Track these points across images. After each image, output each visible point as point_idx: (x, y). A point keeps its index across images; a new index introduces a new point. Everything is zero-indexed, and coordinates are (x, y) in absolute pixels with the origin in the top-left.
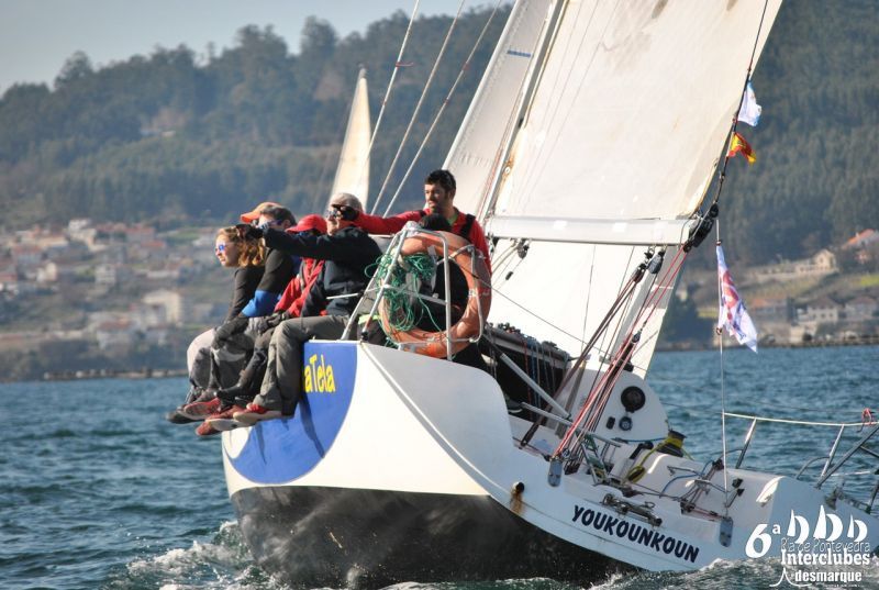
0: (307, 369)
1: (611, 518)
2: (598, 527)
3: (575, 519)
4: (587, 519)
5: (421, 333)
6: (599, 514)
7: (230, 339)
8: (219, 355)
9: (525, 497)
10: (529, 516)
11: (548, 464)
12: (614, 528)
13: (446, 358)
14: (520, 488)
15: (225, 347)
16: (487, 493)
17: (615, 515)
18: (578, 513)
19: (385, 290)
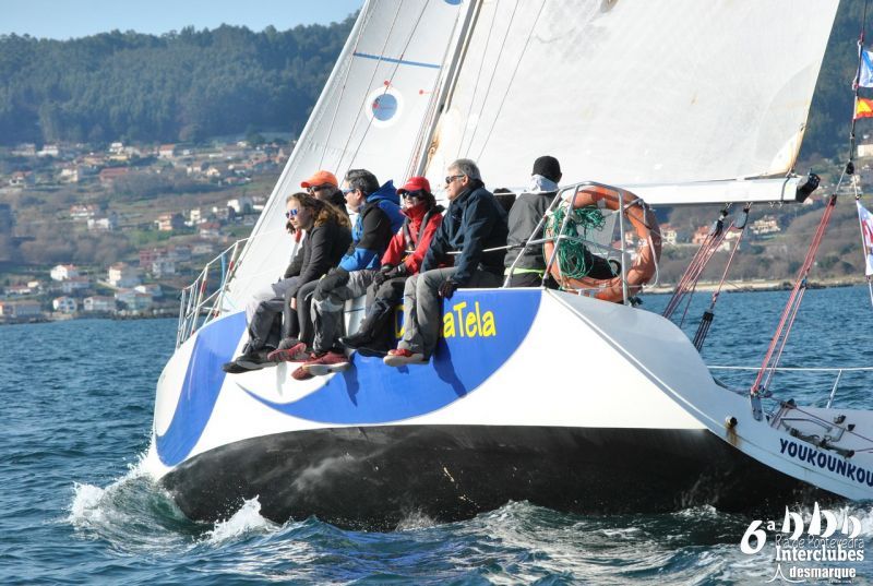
0: (448, 316)
1: (811, 450)
2: (803, 459)
3: (783, 451)
4: (792, 451)
5: (592, 280)
6: (801, 447)
7: (334, 291)
8: (322, 306)
9: (739, 430)
10: (746, 448)
11: (749, 400)
12: (815, 459)
13: (622, 302)
14: (734, 421)
15: (328, 299)
16: (705, 427)
17: (814, 448)
18: (784, 446)
19: (562, 240)
